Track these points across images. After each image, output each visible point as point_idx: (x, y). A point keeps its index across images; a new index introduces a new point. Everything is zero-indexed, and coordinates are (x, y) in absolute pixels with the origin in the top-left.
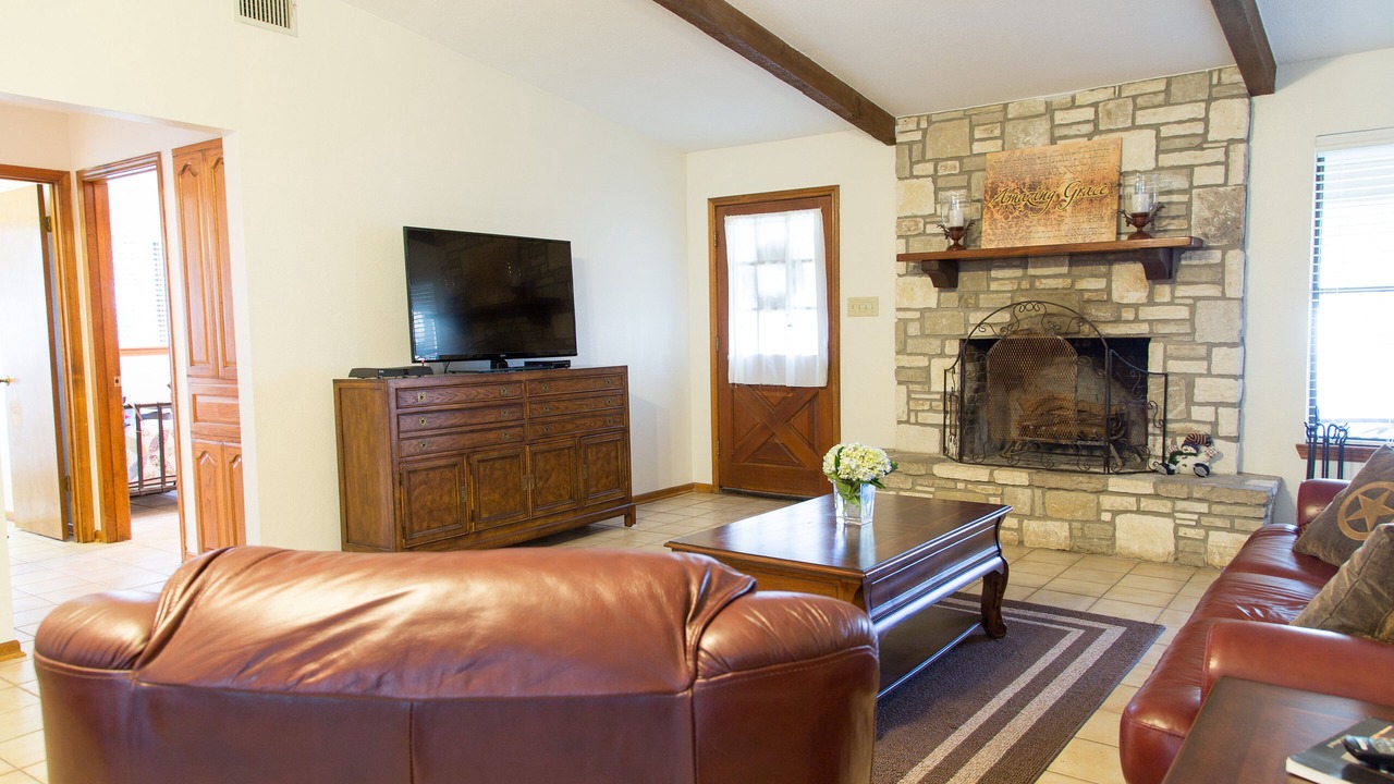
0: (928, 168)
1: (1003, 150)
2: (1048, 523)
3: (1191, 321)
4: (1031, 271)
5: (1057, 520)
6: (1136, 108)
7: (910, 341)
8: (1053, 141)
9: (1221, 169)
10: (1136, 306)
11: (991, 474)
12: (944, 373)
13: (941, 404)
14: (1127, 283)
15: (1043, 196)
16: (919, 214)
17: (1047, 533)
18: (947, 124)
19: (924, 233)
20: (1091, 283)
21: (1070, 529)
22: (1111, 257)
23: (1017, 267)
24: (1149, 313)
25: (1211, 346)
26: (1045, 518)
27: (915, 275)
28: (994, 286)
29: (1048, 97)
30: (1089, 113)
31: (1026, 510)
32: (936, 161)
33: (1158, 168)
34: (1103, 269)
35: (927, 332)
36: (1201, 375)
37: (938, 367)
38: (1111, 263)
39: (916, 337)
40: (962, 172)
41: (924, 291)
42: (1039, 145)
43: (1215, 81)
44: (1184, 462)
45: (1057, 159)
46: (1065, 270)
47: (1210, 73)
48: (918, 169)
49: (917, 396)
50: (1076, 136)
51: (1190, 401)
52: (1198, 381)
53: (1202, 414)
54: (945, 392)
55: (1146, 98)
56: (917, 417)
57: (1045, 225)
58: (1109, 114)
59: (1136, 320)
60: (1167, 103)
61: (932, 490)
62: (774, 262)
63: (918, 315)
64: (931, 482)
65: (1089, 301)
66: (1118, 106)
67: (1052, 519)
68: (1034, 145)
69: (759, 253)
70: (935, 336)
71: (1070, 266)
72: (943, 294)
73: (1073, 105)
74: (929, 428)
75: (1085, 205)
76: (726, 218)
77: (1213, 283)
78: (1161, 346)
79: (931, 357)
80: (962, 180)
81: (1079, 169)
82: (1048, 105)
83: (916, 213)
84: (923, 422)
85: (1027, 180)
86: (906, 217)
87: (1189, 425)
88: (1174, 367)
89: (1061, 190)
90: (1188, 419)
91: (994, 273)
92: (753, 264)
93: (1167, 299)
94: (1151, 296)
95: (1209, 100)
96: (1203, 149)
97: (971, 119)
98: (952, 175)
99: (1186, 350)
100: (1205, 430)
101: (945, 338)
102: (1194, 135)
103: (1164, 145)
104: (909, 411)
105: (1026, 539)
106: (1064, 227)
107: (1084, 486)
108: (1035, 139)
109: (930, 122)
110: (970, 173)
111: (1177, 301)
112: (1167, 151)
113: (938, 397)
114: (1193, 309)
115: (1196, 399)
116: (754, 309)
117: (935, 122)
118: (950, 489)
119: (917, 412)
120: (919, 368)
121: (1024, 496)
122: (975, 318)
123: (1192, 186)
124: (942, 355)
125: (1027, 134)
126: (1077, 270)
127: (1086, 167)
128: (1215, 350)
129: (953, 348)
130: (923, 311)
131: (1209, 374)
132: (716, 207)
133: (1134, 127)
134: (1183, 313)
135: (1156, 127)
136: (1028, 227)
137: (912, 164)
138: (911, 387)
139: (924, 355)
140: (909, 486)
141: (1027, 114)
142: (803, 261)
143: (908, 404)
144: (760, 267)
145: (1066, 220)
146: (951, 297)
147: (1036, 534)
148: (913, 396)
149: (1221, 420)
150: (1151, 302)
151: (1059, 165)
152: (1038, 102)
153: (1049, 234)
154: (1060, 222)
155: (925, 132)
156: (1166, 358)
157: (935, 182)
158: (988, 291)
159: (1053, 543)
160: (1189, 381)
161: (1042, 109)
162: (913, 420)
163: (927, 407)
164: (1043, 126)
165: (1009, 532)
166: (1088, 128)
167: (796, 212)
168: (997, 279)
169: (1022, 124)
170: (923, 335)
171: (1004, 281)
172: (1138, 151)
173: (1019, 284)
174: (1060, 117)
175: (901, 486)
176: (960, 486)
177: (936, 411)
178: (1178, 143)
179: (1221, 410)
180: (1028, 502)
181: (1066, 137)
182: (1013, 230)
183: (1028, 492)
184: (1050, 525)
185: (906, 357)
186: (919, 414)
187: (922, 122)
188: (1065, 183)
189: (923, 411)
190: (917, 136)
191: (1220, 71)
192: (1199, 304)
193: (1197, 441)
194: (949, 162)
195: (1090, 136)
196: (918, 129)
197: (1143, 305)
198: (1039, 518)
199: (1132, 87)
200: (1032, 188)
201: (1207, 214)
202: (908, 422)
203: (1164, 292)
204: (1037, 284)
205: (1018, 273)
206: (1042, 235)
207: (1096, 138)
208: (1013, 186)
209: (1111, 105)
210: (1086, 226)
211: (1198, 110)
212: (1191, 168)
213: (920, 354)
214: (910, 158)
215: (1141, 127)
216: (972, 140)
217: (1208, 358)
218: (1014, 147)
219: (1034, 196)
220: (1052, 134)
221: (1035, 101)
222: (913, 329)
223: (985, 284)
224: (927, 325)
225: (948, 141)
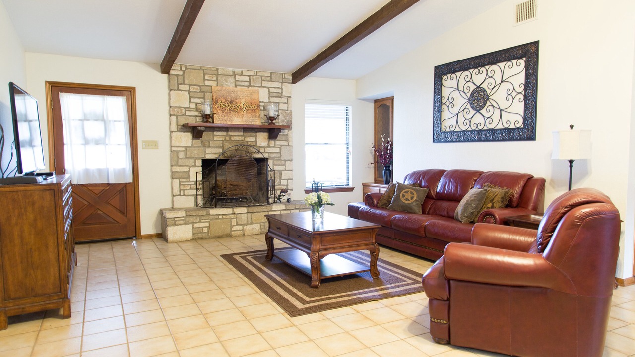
0: (187, 88)
1: (217, 86)
2: (253, 225)
3: (280, 153)
4: (230, 133)
5: (256, 223)
6: (262, 80)
7: (180, 160)
8: (236, 86)
9: (286, 105)
10: (264, 147)
11: (233, 210)
12: (195, 173)
13: (195, 186)
14: (262, 139)
15: (235, 106)
16: (182, 106)
17: (253, 229)
18: (194, 71)
19: (185, 115)
20: (250, 139)
21: (261, 226)
22: (256, 130)
23: (224, 131)
24: (268, 150)
25: (286, 160)
26: (252, 223)
27: (181, 132)
28: (215, 138)
29: (234, 69)
30: (247, 79)
31: (245, 222)
32: (190, 85)
33: (269, 102)
34: (254, 134)
35: (188, 156)
36: (283, 170)
37: (193, 171)
38: (256, 132)
39: (182, 158)
40: (201, 91)
41: (186, 139)
42: (231, 87)
43: (284, 77)
44: (284, 198)
45: (239, 93)
46: (242, 134)
47: (282, 74)
48: (181, 87)
49: (184, 184)
50: (243, 86)
51: (281, 179)
52: (283, 172)
53: (284, 182)
54: (197, 181)
55: (265, 78)
56: (184, 192)
57: (237, 117)
58: (254, 80)
59: (265, 152)
60: (271, 81)
61: (209, 220)
62: (96, 120)
63: (183, 149)
64: (208, 217)
65: (250, 146)
66: (256, 78)
67: (254, 223)
68: (229, 86)
69: (85, 115)
70: (191, 158)
71: (243, 132)
72: (194, 141)
73: (242, 74)
74: (189, 197)
75: (250, 111)
76: (60, 94)
77: (285, 141)
78: (272, 161)
79: (190, 167)
80: (202, 95)
81: (247, 98)
82: (234, 72)
83: (181, 105)
84: (187, 194)
85: (229, 99)
86: (176, 107)
87: (281, 186)
88: (276, 168)
89: (242, 105)
90: (280, 185)
91: (216, 133)
92: (80, 120)
93: (273, 145)
94: (269, 144)
95: (283, 82)
96: (282, 98)
97: (204, 71)
98: (196, 92)
99: (279, 162)
100: (285, 188)
101: (195, 159)
102: (278, 93)
103: (271, 94)
104: (180, 190)
105: (245, 233)
106: (244, 118)
107: (265, 210)
108: (229, 84)
109: (186, 69)
110: (204, 92)
111: (276, 146)
112: (272, 97)
113: (194, 183)
114: (280, 148)
115: (282, 178)
116: (83, 144)
117: (188, 69)
118: (216, 219)
119: (184, 190)
120: (184, 172)
121: (244, 217)
122: (208, 150)
123: (279, 110)
124: (195, 166)
125: (226, 82)
126: (246, 134)
127: (249, 98)
128: (286, 162)
129: (199, 163)
130: (186, 147)
131: (285, 170)
132: (51, 86)
133: (261, 86)
134: (278, 150)
135: (269, 88)
136: (231, 117)
137: (178, 84)
138: (181, 180)
139: (187, 166)
140: (198, 220)
141: (226, 74)
142: (115, 121)
143: (180, 187)
144: (86, 123)
145: (245, 116)
146: (198, 142)
147: (249, 230)
148: (182, 184)
149: (289, 184)
150: (269, 146)
151: (240, 95)
152: (230, 70)
153: (239, 120)
154: (242, 116)
155: (184, 72)
156: (273, 165)
157: (189, 93)
158: (213, 140)
159: (255, 232)
160: (280, 172)
161: (231, 74)
162: (182, 194)
163: (189, 188)
164: (232, 80)
165: (239, 231)
166: (247, 84)
167: (110, 96)
168: (216, 136)
169: (224, 78)
170: (186, 158)
171: (219, 136)
172: (263, 95)
173: (225, 138)
174: (238, 78)
175: (195, 221)
176: (220, 217)
177: (193, 189)
178: (275, 94)
179: (289, 181)
180: (246, 219)
181: (240, 86)
182: (226, 117)
183: (246, 215)
184: (254, 226)
185: (178, 167)
186: (185, 191)
187: (182, 67)
188: (243, 102)
189: (187, 190)
190: (181, 73)
191: (285, 74)
192: (282, 147)
193: (284, 191)
194: (195, 87)
195: (248, 87)
196: (181, 70)
197: (266, 147)
198: (250, 224)
199: (261, 73)
200: (231, 102)
201: (283, 119)
202: (180, 195)
203: (272, 142)
204: (232, 138)
205: (225, 134)
206: (237, 121)
207: (250, 88)
208: (224, 100)
209: (254, 77)
210: (251, 118)
211: (279, 85)
212: (279, 103)
213: (185, 166)
214: (178, 81)
215: (264, 87)
216: (205, 80)
217: (285, 165)
218: (222, 86)
219: (232, 106)
220: (235, 83)
221: (228, 70)
222: (181, 155)
223: (212, 137)
224: (188, 153)
225: (194, 78)
